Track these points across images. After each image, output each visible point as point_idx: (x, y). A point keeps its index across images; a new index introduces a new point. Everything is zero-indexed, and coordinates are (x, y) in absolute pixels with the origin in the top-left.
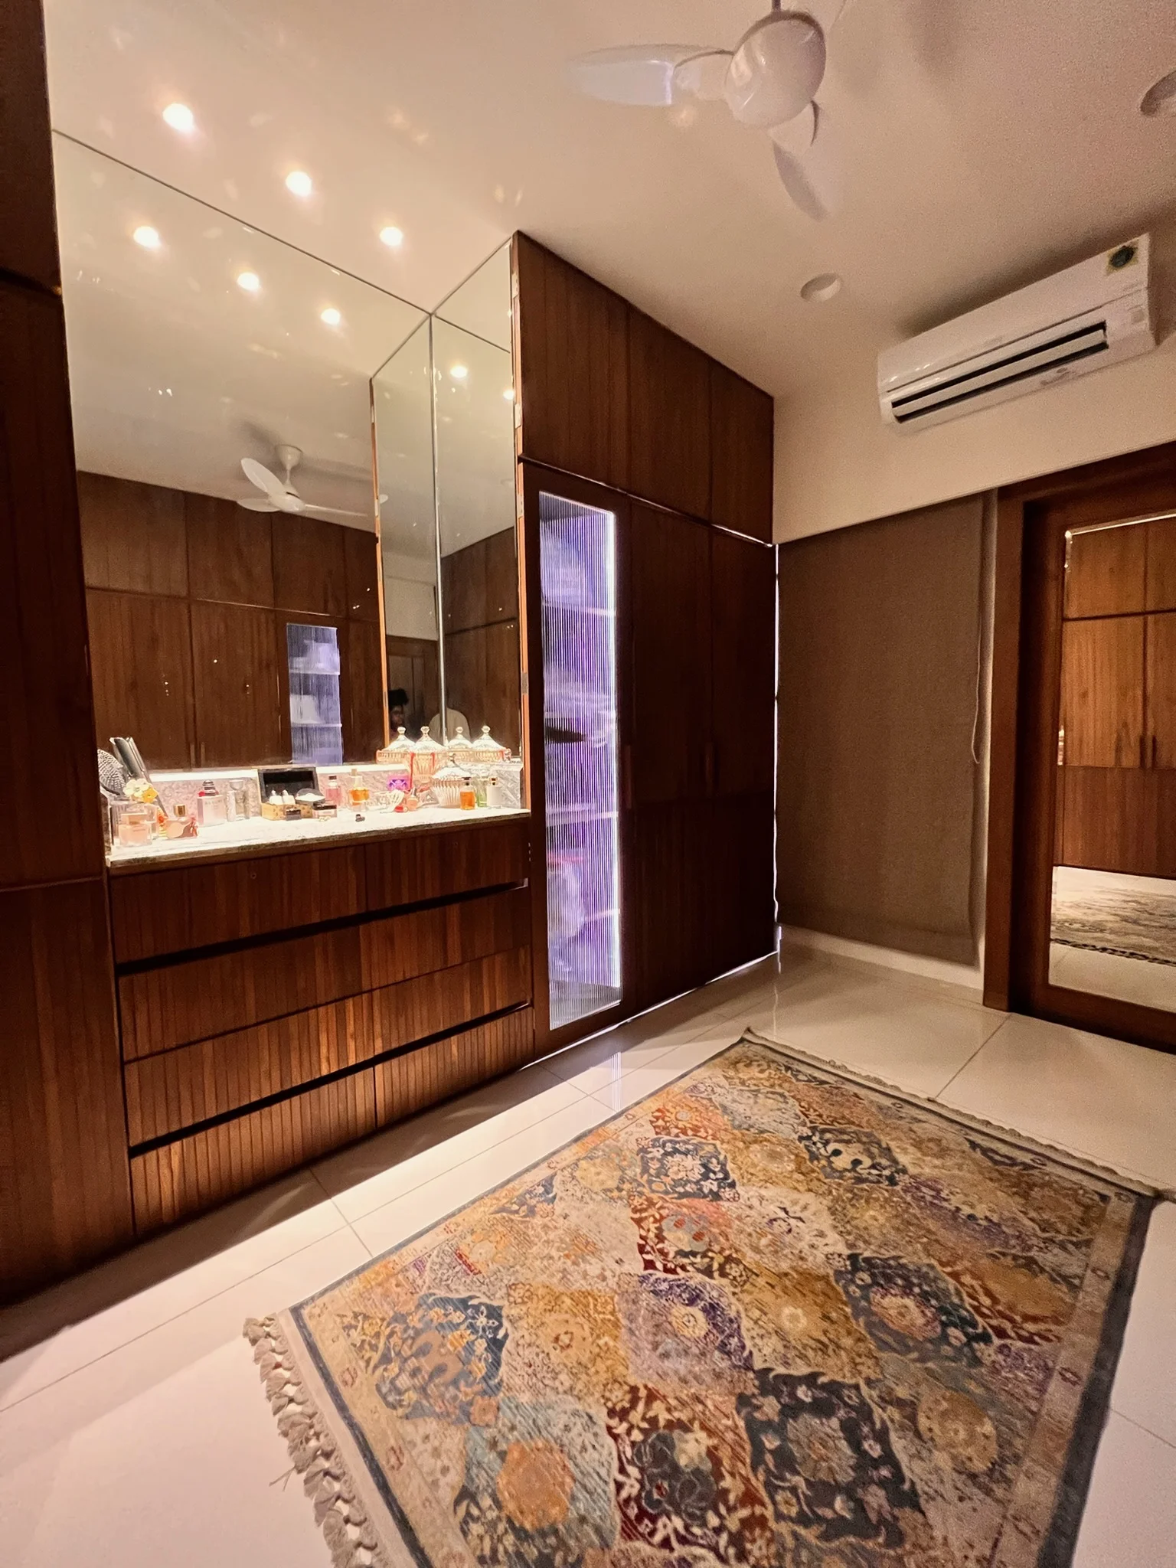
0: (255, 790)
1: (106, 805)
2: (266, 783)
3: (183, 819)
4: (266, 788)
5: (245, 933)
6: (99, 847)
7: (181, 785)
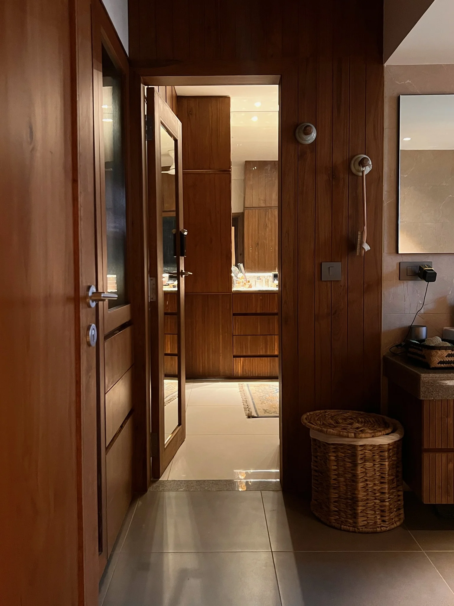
0: (271, 279)
1: (233, 278)
2: (274, 277)
3: (249, 284)
4: (274, 279)
5: (258, 312)
6: (231, 287)
7: (253, 277)
